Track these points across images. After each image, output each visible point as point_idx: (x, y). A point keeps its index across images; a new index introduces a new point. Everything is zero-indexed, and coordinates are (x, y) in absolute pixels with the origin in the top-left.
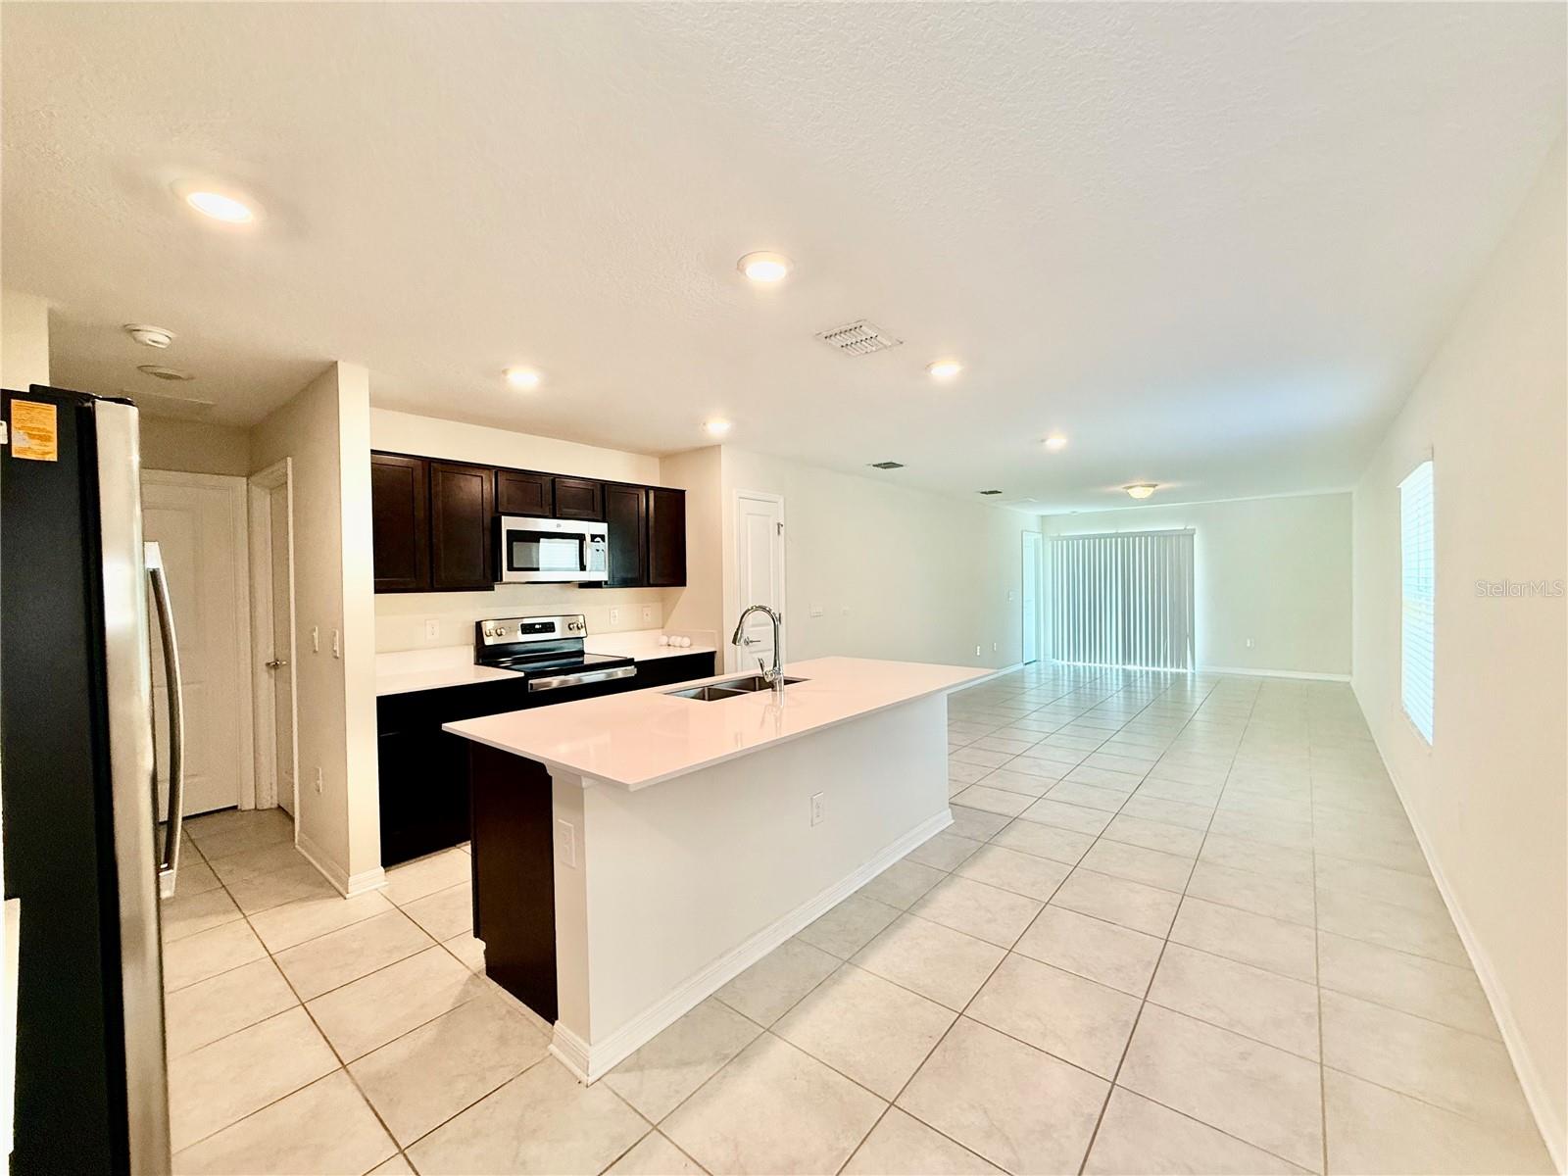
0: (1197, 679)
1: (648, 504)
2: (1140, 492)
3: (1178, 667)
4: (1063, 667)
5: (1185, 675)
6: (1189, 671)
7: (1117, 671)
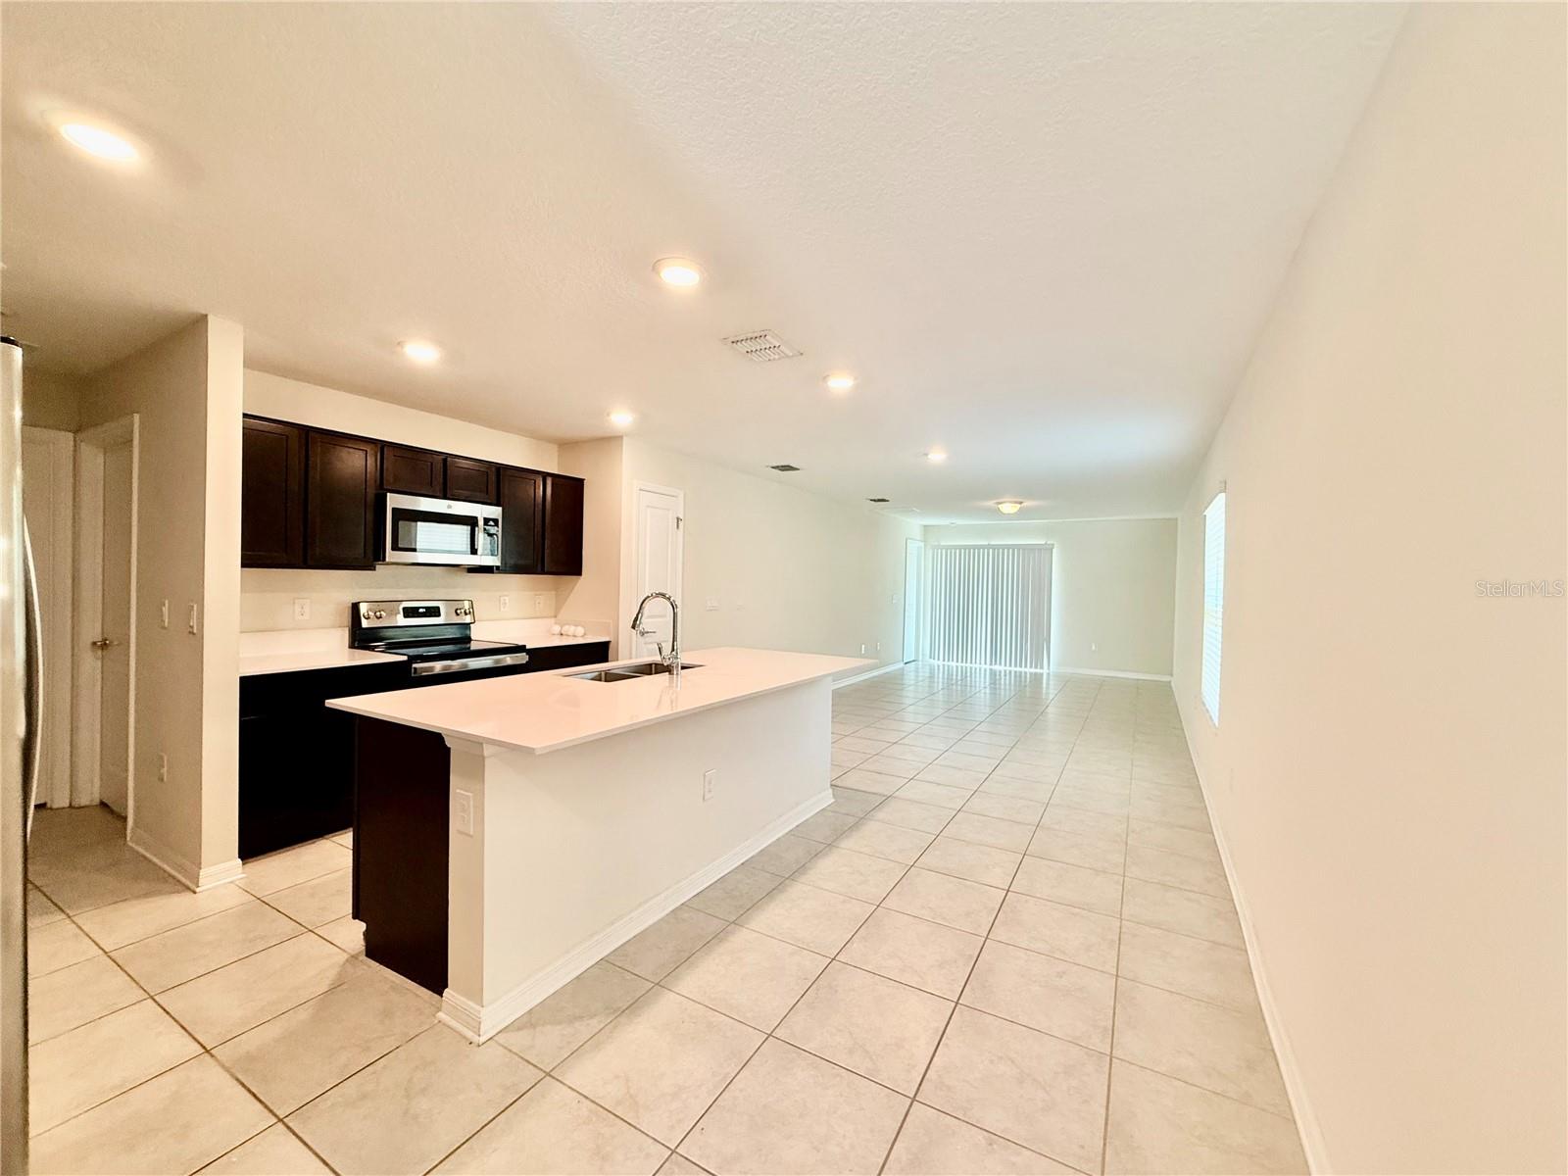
0: (1051, 678)
1: (544, 491)
2: (1009, 508)
3: (1036, 667)
4: (939, 666)
5: (1042, 674)
6: (1045, 671)
7: (985, 670)
